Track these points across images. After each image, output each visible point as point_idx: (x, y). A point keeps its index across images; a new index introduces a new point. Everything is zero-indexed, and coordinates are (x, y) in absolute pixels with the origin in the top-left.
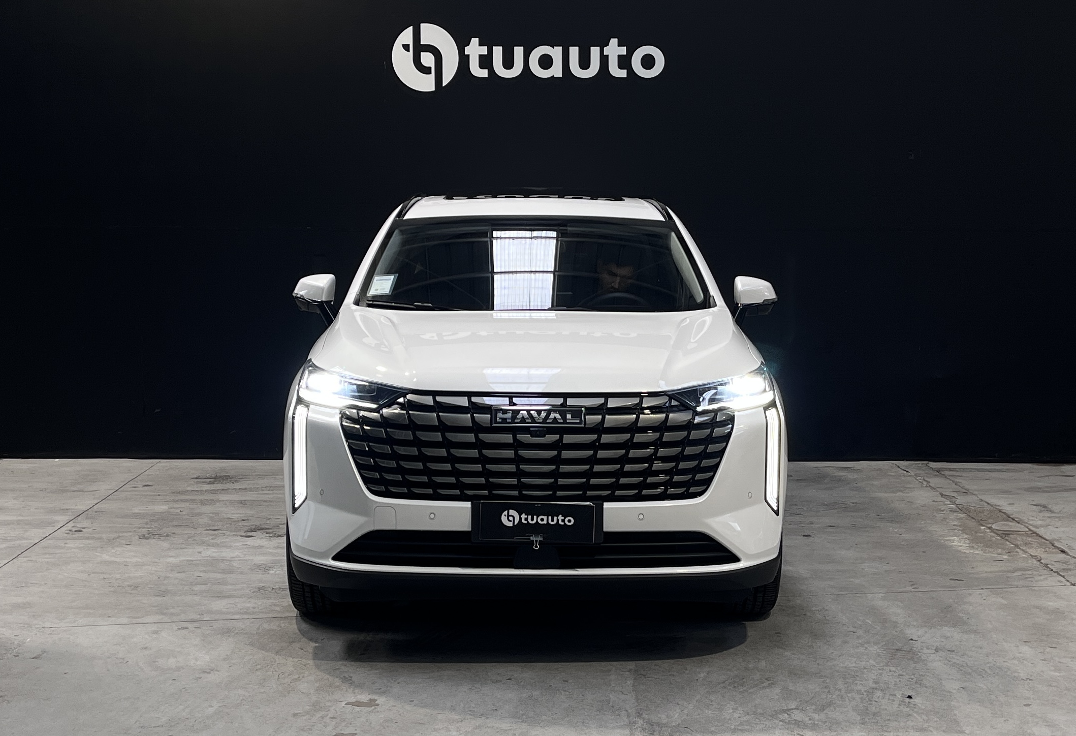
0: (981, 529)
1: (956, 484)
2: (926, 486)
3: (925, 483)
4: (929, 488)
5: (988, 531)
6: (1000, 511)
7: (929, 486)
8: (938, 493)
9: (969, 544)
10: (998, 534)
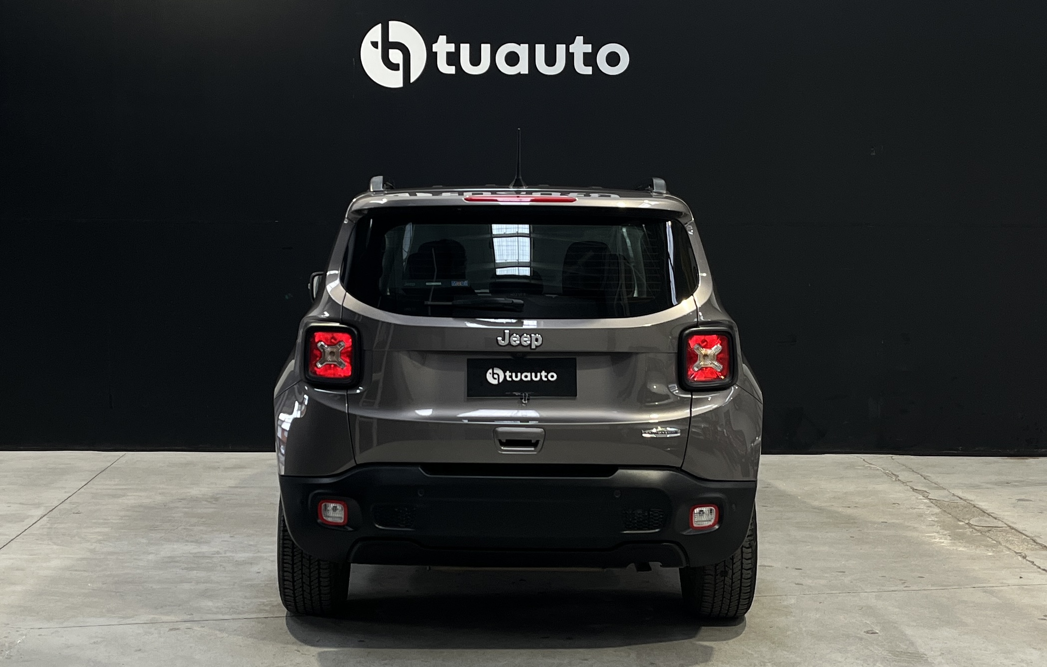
0: (959, 525)
1: (925, 478)
2: (896, 480)
3: (894, 478)
4: (898, 482)
5: (967, 526)
6: (975, 507)
7: (899, 480)
8: (909, 488)
9: (951, 540)
10: (975, 529)
